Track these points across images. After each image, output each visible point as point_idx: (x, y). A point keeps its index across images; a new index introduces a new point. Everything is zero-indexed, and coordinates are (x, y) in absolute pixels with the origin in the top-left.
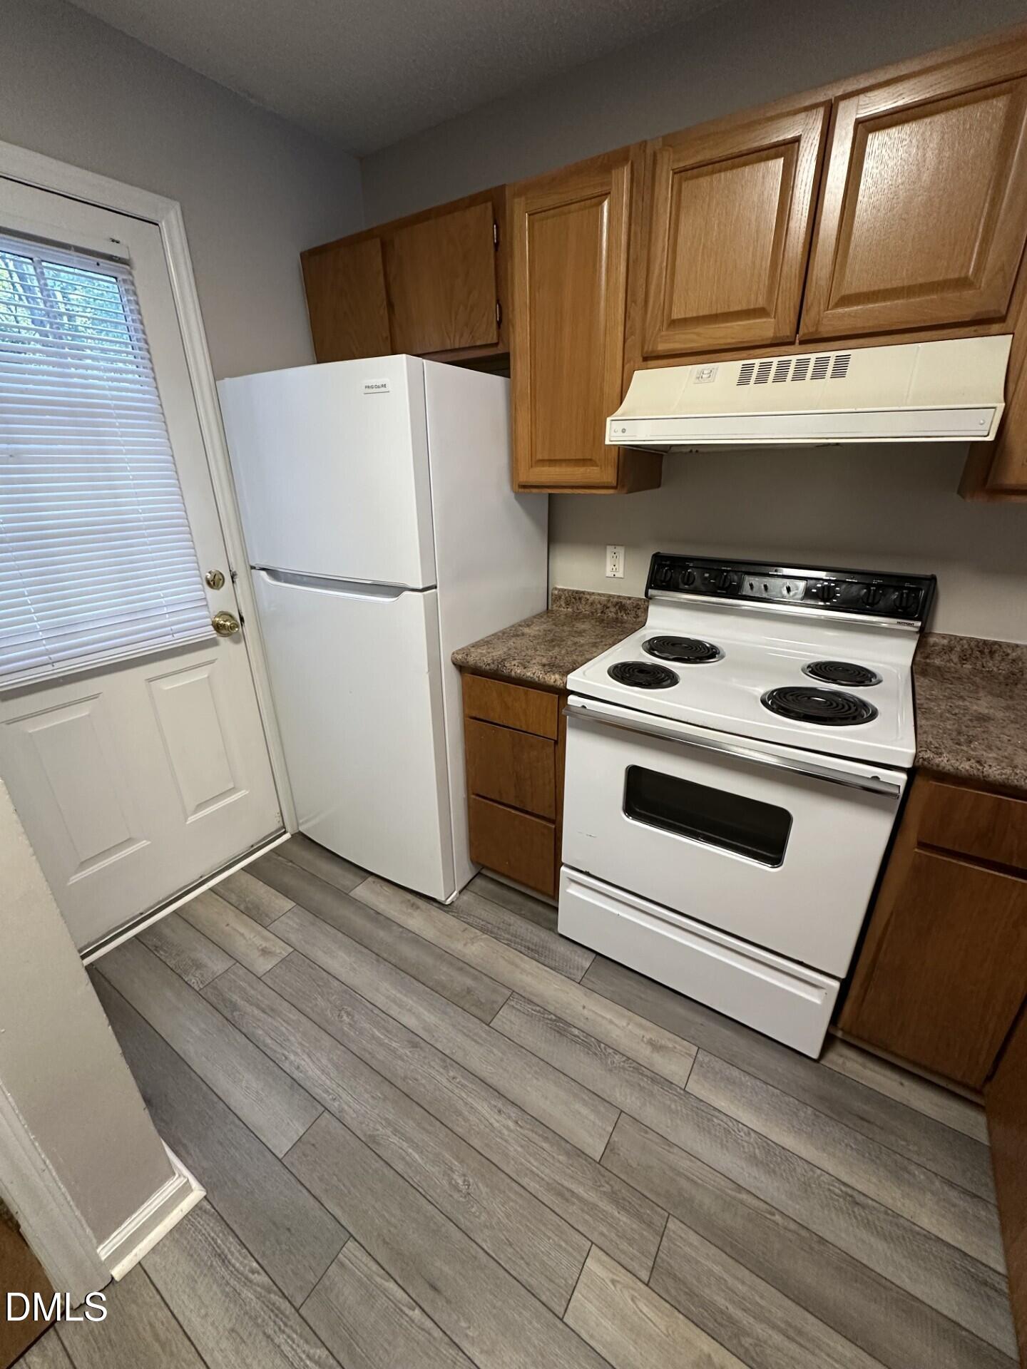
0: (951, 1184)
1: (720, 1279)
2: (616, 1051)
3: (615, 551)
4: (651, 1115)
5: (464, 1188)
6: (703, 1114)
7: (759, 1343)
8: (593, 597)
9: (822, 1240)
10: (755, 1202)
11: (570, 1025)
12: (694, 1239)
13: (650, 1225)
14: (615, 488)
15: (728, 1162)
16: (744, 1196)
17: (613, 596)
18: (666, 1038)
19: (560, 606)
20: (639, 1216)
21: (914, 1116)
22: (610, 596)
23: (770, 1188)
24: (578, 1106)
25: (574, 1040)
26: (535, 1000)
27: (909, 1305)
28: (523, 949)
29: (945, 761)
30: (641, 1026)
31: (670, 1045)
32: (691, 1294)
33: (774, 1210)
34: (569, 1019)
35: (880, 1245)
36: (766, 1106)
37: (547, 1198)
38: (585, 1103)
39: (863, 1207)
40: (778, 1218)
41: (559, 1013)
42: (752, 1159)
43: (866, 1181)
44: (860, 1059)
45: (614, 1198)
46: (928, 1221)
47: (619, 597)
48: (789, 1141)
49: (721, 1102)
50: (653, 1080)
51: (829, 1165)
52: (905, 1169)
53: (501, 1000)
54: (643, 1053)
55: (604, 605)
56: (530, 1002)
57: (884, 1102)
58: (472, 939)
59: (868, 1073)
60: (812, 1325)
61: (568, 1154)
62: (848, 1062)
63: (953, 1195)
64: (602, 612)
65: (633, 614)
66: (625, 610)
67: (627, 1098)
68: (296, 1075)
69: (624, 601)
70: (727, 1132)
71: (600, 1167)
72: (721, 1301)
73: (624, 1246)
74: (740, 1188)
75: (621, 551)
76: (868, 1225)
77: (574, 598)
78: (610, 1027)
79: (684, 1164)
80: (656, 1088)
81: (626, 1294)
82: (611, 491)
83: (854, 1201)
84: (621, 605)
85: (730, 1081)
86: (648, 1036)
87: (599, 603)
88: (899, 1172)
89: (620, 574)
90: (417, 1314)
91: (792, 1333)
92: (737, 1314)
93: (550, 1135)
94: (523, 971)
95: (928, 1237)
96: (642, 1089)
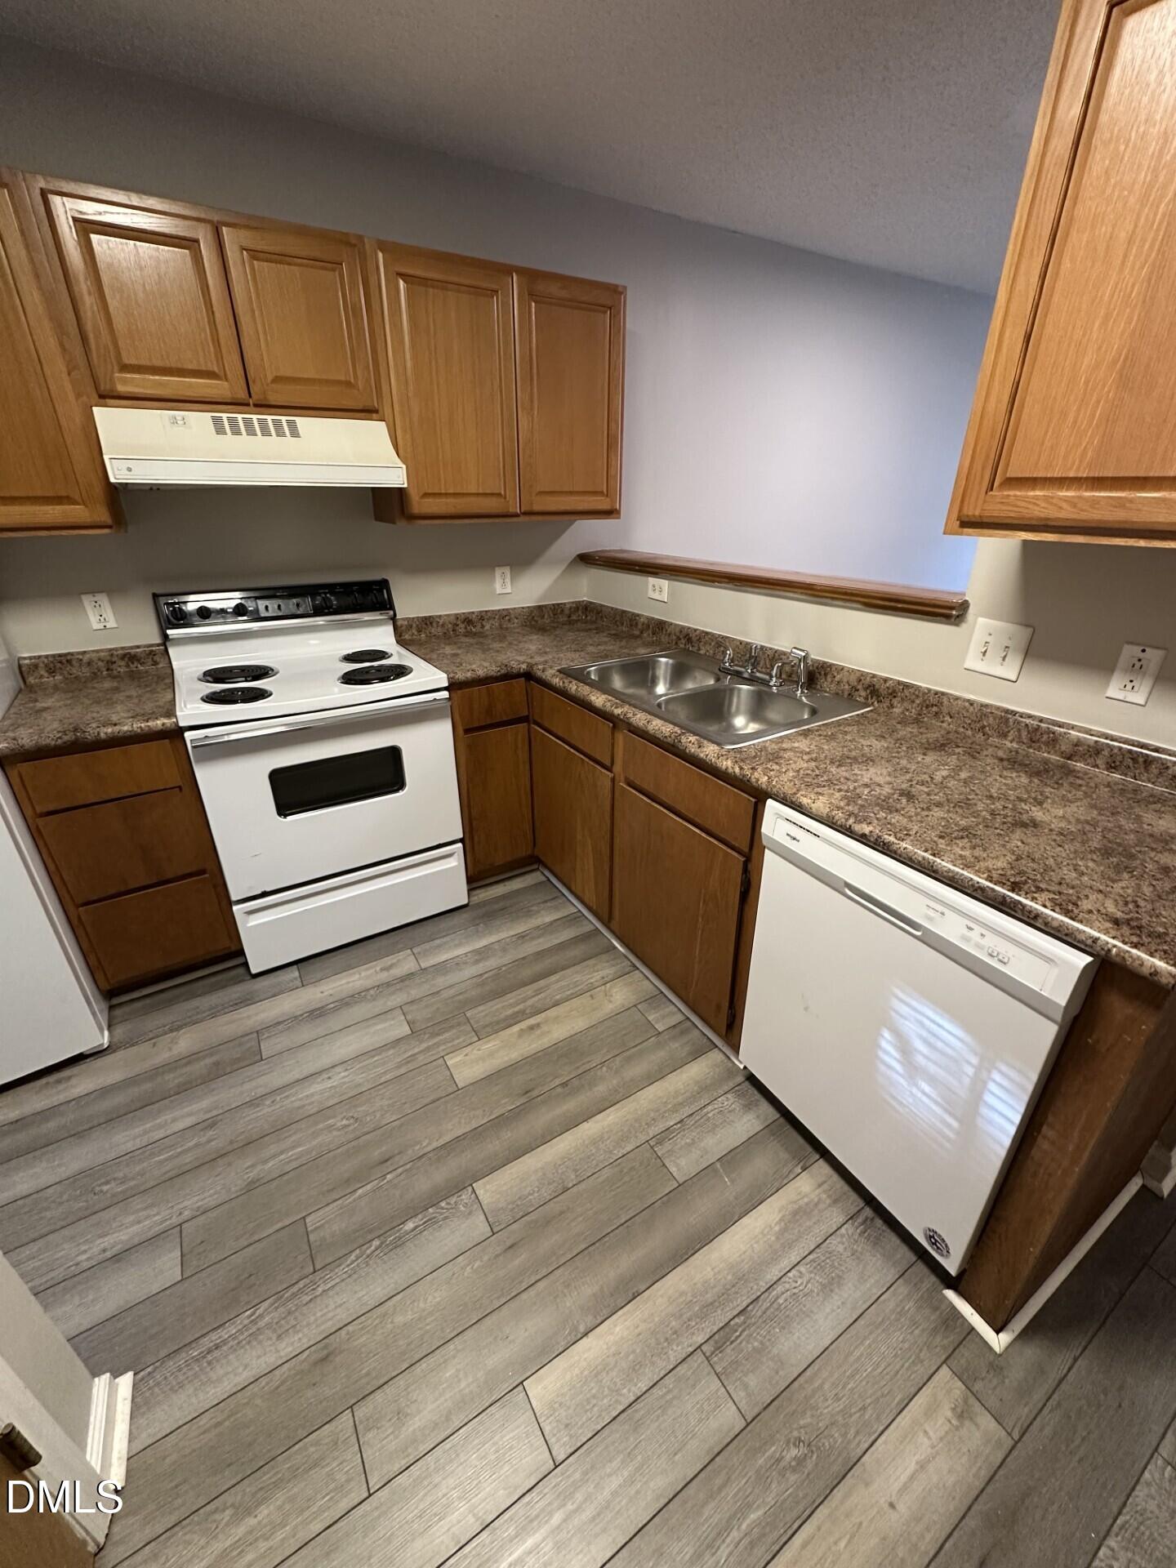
0: (546, 902)
1: (503, 1007)
2: (368, 990)
3: (95, 599)
4: (415, 993)
5: (352, 1121)
6: (441, 968)
7: (532, 1006)
8: (88, 656)
9: (524, 958)
10: (491, 973)
11: (323, 1007)
12: (481, 1008)
13: (459, 1024)
14: (110, 527)
15: (471, 971)
16: (486, 975)
17: (116, 649)
18: (388, 961)
19: (41, 677)
20: (452, 1027)
21: (518, 892)
22: (110, 650)
23: (492, 963)
24: (373, 1029)
25: (335, 1010)
26: (281, 1020)
27: (561, 947)
28: (232, 1009)
29: (461, 676)
30: (367, 969)
31: (395, 961)
32: (498, 1023)
33: (499, 968)
34: (319, 1005)
35: (541, 940)
36: (464, 941)
37: (403, 1070)
38: (375, 1024)
39: (527, 935)
40: (504, 969)
41: (308, 1010)
42: (477, 962)
43: (520, 928)
44: (483, 890)
45: (433, 1035)
46: (548, 919)
47: (123, 648)
48: (484, 942)
49: (444, 957)
50: (402, 981)
51: (503, 935)
52: (529, 911)
53: (254, 1043)
54: (384, 977)
55: (108, 662)
56: (279, 1023)
57: (504, 897)
58: (172, 1042)
59: (488, 893)
60: (542, 983)
61: (394, 1048)
62: (483, 895)
63: (549, 904)
64: (108, 670)
65: (150, 662)
66: (138, 661)
67: (399, 999)
68: (108, 1254)
69: (133, 651)
70: (457, 964)
71: (415, 1033)
72: (510, 1012)
73: (457, 1042)
74: (481, 975)
75: (103, 599)
76: (533, 939)
77: (60, 662)
78: (351, 985)
79: (452, 992)
80: (407, 983)
81: (475, 1051)
82: (106, 531)
83: (522, 937)
84: (130, 657)
85: (439, 946)
86: (378, 969)
87: (99, 659)
88: (529, 914)
89: (111, 623)
90: (389, 1177)
91: (538, 992)
92: (516, 1009)
93: (373, 1053)
94: (249, 1017)
95: (552, 923)
96: (401, 989)
